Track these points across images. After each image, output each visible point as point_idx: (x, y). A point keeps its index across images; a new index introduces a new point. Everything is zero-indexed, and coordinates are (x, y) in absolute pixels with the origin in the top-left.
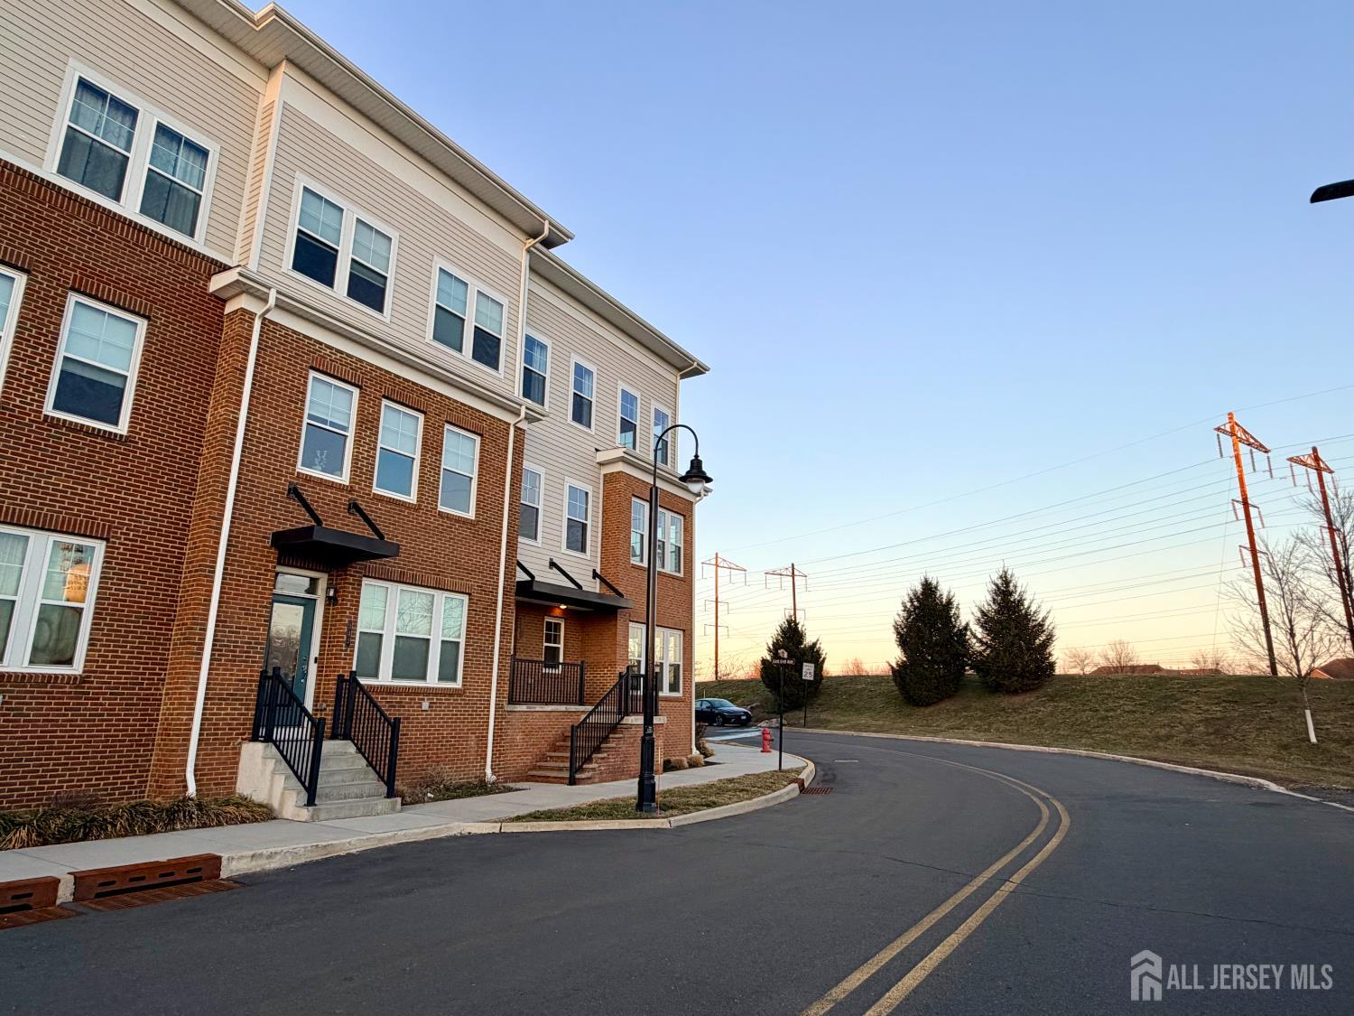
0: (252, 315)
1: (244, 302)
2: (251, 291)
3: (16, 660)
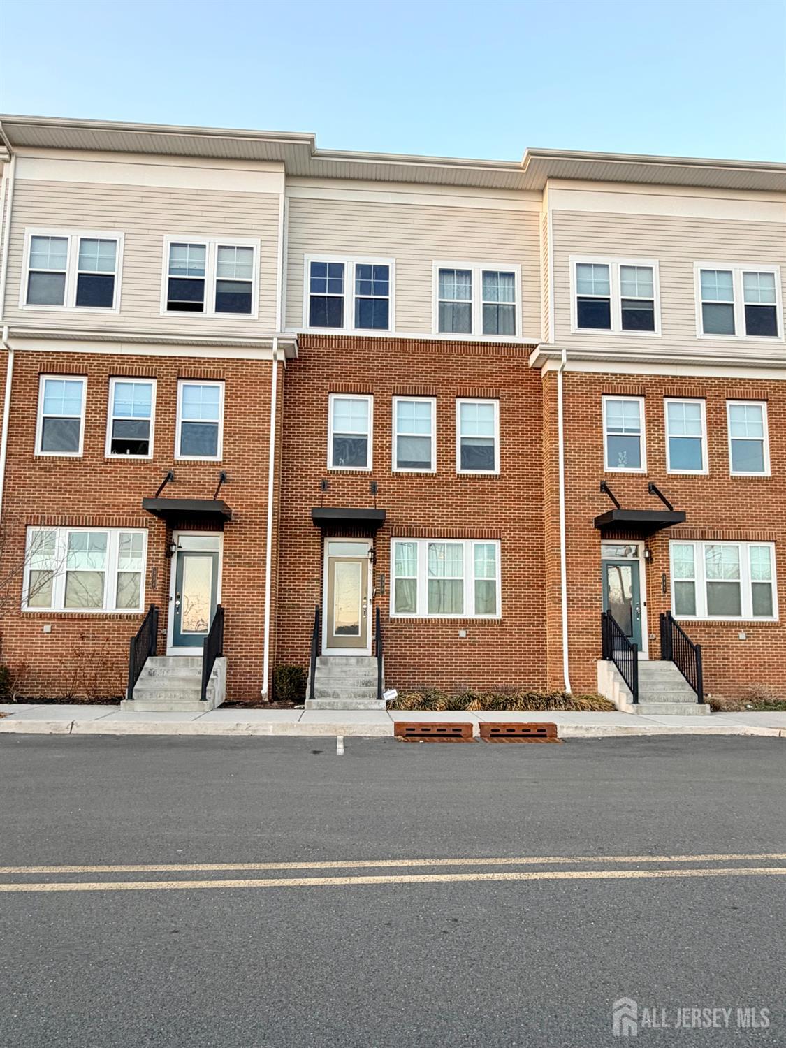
0: (555, 372)
1: (549, 366)
2: (551, 357)
3: (469, 612)
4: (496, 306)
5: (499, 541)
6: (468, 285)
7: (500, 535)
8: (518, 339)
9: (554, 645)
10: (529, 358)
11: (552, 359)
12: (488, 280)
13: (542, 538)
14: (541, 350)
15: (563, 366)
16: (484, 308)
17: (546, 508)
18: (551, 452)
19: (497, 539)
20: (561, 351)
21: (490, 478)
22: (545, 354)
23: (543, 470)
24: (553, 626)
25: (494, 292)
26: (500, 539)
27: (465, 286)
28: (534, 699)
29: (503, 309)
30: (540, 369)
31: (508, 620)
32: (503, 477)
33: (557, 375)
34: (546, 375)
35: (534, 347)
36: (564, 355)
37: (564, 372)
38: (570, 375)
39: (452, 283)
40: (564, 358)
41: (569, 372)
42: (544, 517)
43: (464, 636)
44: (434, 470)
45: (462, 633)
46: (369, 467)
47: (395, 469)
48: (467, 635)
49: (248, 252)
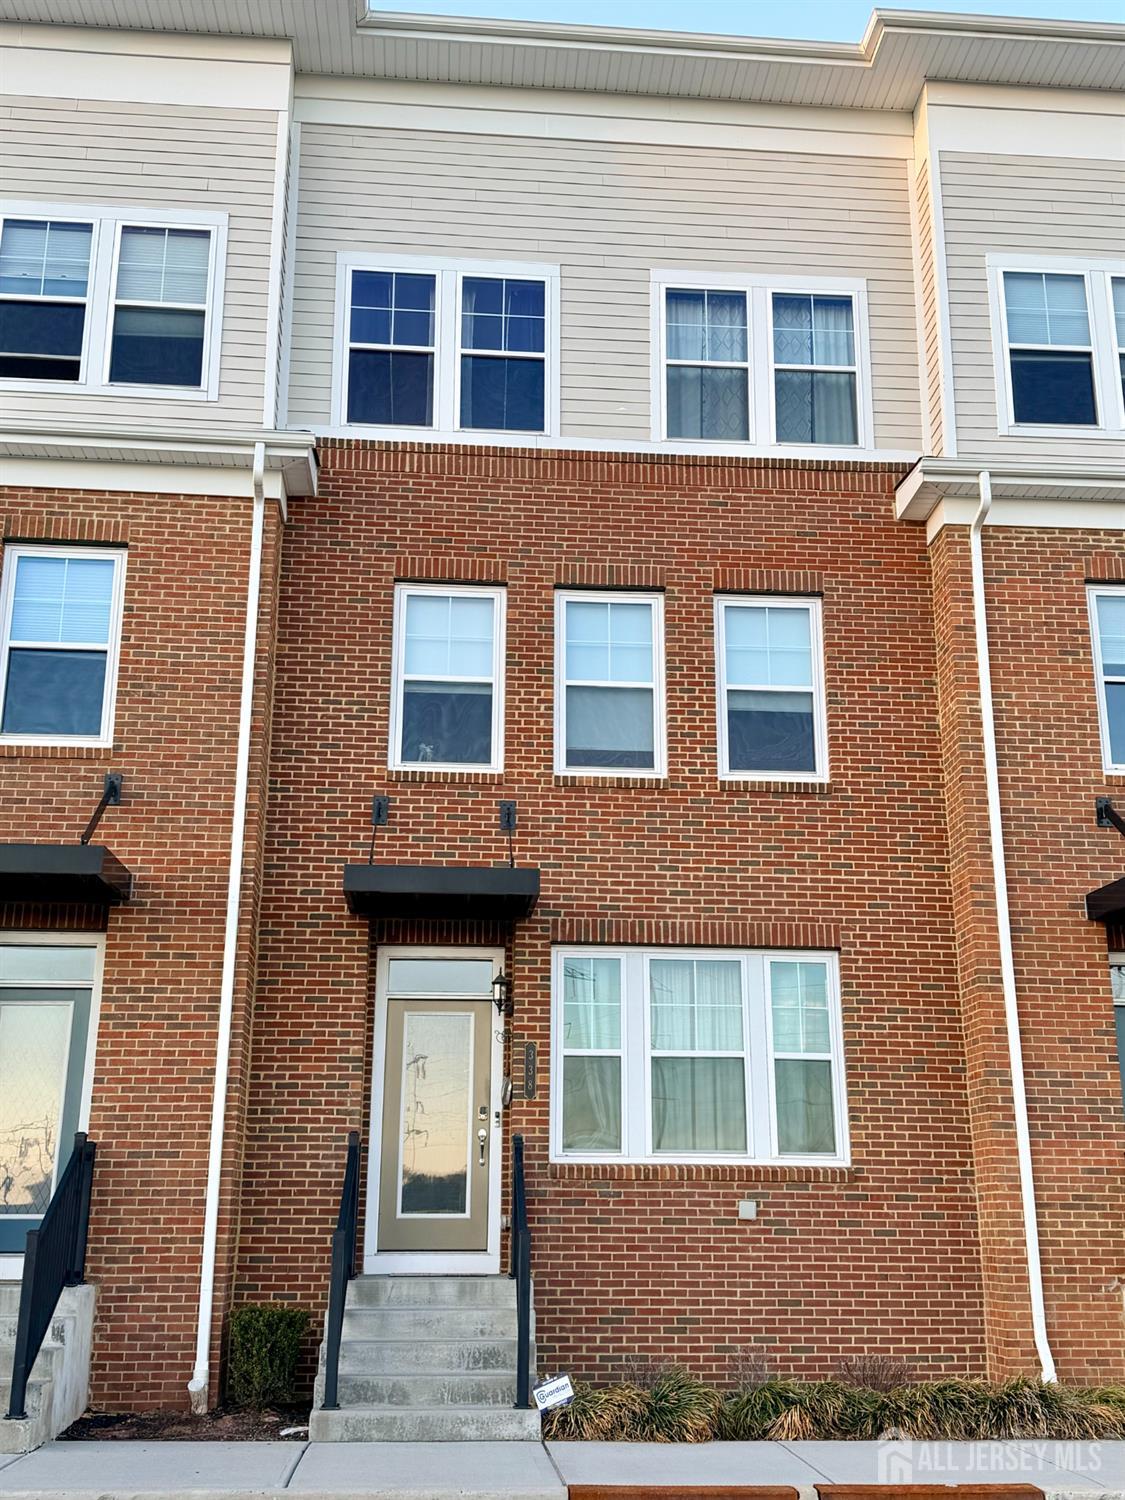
0: (963, 529)
1: (948, 514)
2: (952, 491)
3: (763, 1149)
4: (808, 377)
5: (836, 955)
6: (738, 327)
7: (837, 940)
8: (866, 451)
9: (1002, 1242)
10: (894, 498)
11: (956, 496)
12: (787, 316)
13: (949, 947)
14: (925, 473)
15: (984, 514)
16: (778, 383)
17: (953, 867)
18: (959, 724)
19: (829, 949)
20: (977, 474)
21: (804, 791)
22: (937, 485)
23: (941, 771)
24: (996, 1188)
25: (802, 344)
26: (838, 949)
27: (731, 330)
28: (959, 1404)
29: (824, 382)
30: (924, 523)
31: (871, 1171)
32: (836, 790)
33: (969, 537)
34: (939, 534)
35: (906, 470)
36: (985, 483)
37: (985, 528)
38: (1001, 535)
39: (699, 321)
40: (986, 494)
41: (997, 528)
42: (949, 892)
43: (753, 1216)
44: (660, 770)
45: (747, 1209)
46: (497, 765)
47: (561, 768)
48: (759, 1213)
49: (199, 242)
